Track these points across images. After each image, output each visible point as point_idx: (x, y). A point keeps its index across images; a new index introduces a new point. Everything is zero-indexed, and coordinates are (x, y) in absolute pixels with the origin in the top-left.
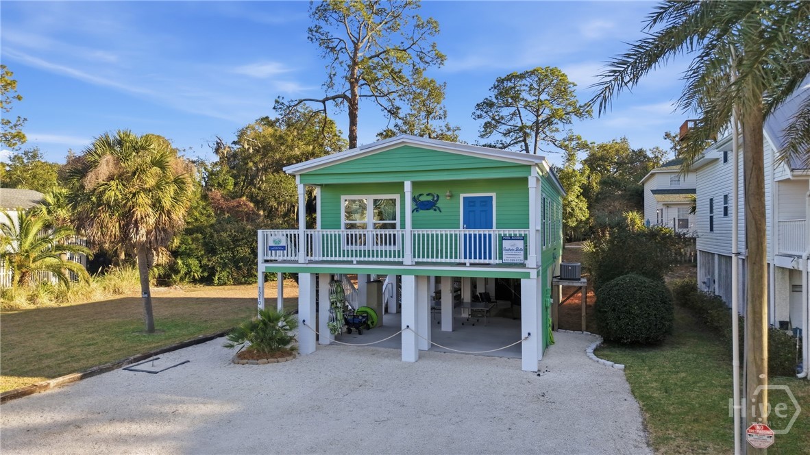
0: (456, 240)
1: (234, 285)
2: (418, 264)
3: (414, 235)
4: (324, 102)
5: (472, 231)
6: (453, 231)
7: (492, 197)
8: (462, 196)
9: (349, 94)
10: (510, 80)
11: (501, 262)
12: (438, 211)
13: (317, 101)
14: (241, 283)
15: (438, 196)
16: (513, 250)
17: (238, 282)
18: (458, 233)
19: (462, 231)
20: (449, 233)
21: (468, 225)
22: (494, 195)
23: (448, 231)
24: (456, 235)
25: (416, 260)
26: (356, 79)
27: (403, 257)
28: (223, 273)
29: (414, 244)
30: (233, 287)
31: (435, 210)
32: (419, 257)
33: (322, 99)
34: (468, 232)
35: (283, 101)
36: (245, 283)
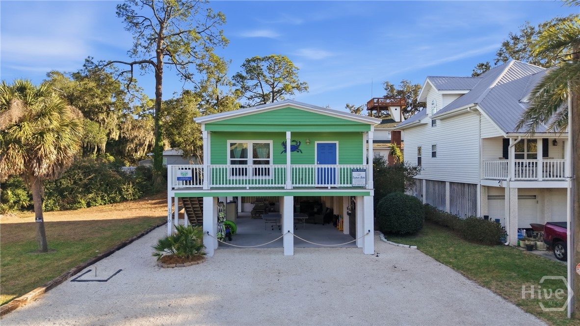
0: (312, 172)
1: (61, 210)
2: (294, 188)
3: (293, 169)
4: (132, 65)
5: (323, 166)
6: (310, 166)
7: (336, 144)
8: (316, 142)
9: (155, 61)
10: (254, 61)
11: (351, 185)
12: (300, 152)
13: (126, 63)
14: (67, 209)
15: (300, 142)
16: (359, 178)
17: (63, 208)
18: (313, 167)
19: (316, 166)
20: (307, 167)
21: (320, 161)
22: (337, 142)
23: (307, 166)
24: (312, 169)
25: (294, 185)
26: (161, 50)
27: (285, 184)
28: (49, 201)
29: (293, 175)
30: (62, 212)
31: (298, 152)
32: (296, 183)
33: (130, 62)
34: (320, 166)
35: (92, 61)
36: (71, 209)
